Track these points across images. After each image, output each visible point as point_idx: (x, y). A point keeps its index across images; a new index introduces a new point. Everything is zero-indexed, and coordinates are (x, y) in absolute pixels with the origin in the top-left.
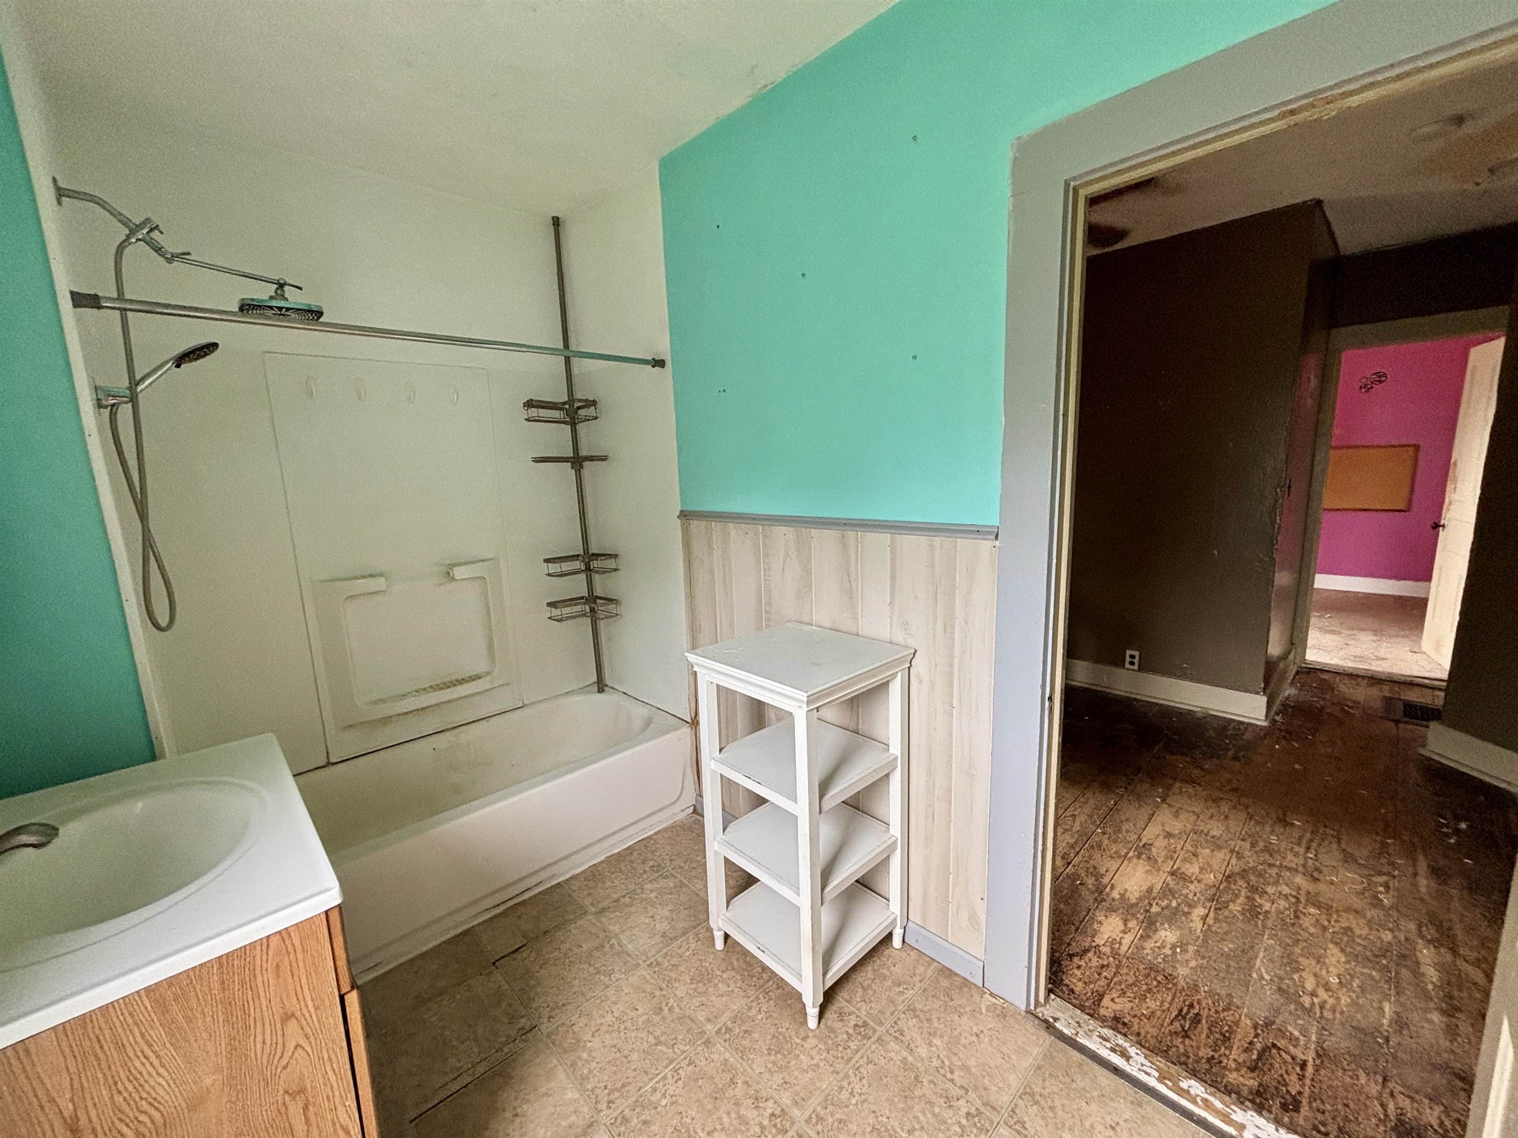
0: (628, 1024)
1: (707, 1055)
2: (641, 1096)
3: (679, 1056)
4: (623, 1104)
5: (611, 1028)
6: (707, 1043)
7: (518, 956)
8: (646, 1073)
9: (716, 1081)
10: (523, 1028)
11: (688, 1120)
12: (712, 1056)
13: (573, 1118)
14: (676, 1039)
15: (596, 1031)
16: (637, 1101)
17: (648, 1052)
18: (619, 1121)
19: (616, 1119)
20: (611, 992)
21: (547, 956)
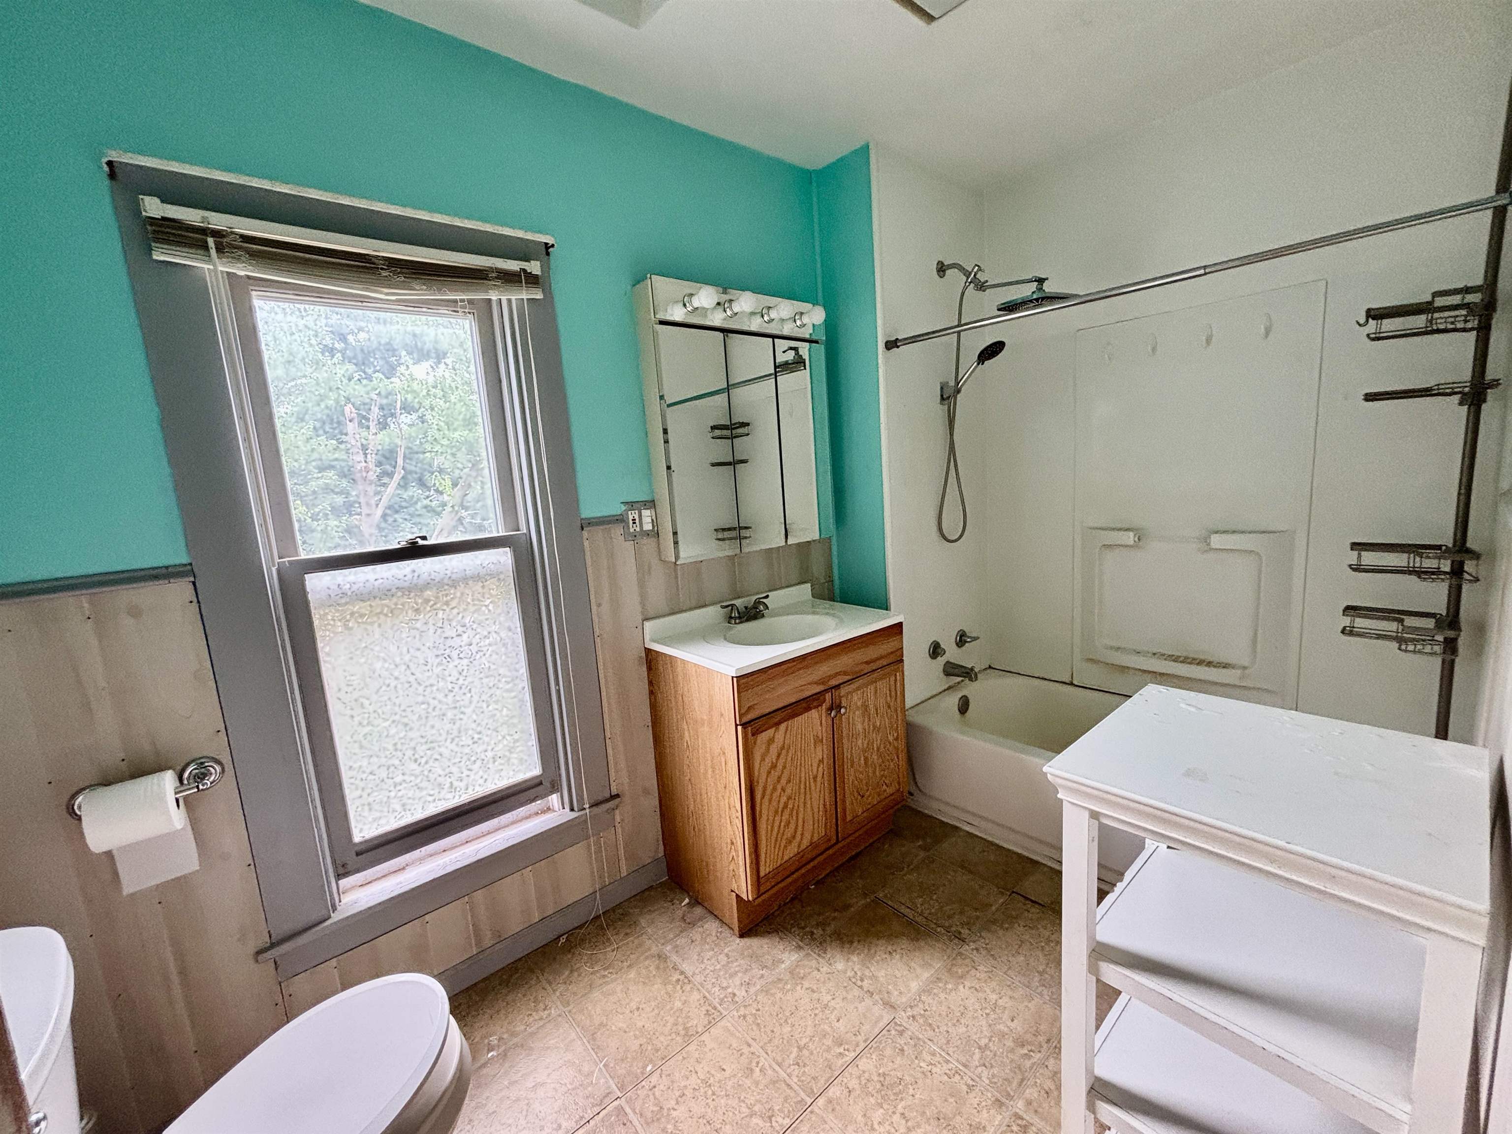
0: (993, 1016)
1: (984, 1104)
2: (924, 1042)
3: (973, 1073)
4: (914, 1028)
5: (983, 1001)
6: (998, 1103)
7: (1029, 905)
8: (948, 1042)
9: (958, 1117)
10: (960, 933)
11: (911, 1091)
12: (985, 1111)
13: (896, 993)
14: (992, 1066)
15: (976, 989)
16: (919, 1039)
17: (968, 1041)
18: (898, 1028)
19: (900, 1025)
20: (1021, 991)
21: (1039, 926)
